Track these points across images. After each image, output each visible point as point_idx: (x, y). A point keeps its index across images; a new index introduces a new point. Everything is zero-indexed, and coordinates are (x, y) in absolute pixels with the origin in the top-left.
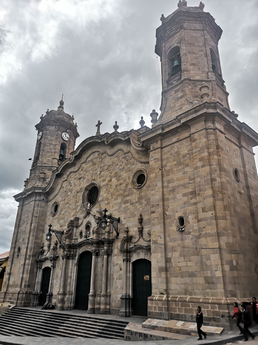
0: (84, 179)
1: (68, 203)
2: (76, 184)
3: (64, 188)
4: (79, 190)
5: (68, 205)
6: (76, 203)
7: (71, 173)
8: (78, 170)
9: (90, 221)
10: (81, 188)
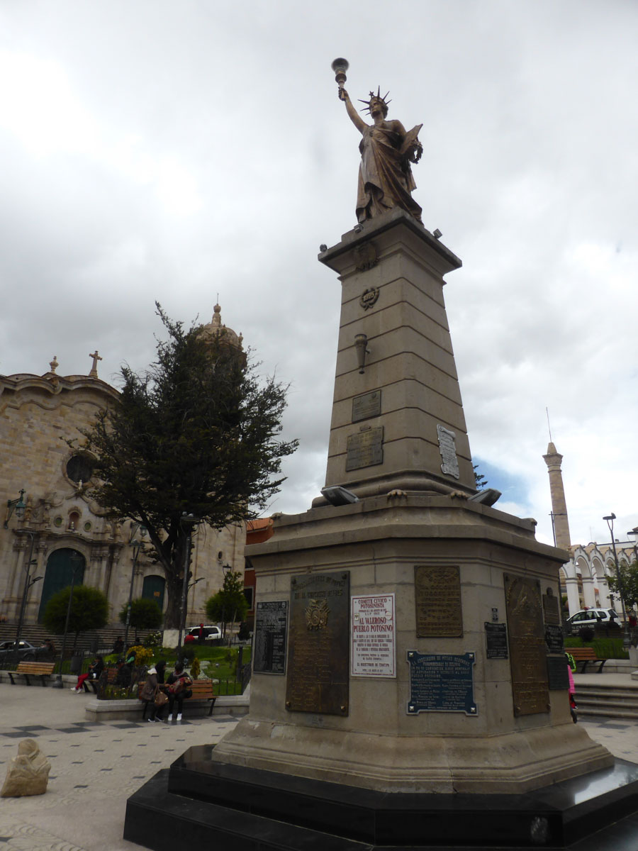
0: (69, 434)
1: (24, 456)
2: (44, 430)
3: (10, 421)
4: (53, 446)
5: (21, 458)
6: (47, 465)
7: (32, 402)
8: (52, 409)
9: (79, 508)
10: (58, 444)
